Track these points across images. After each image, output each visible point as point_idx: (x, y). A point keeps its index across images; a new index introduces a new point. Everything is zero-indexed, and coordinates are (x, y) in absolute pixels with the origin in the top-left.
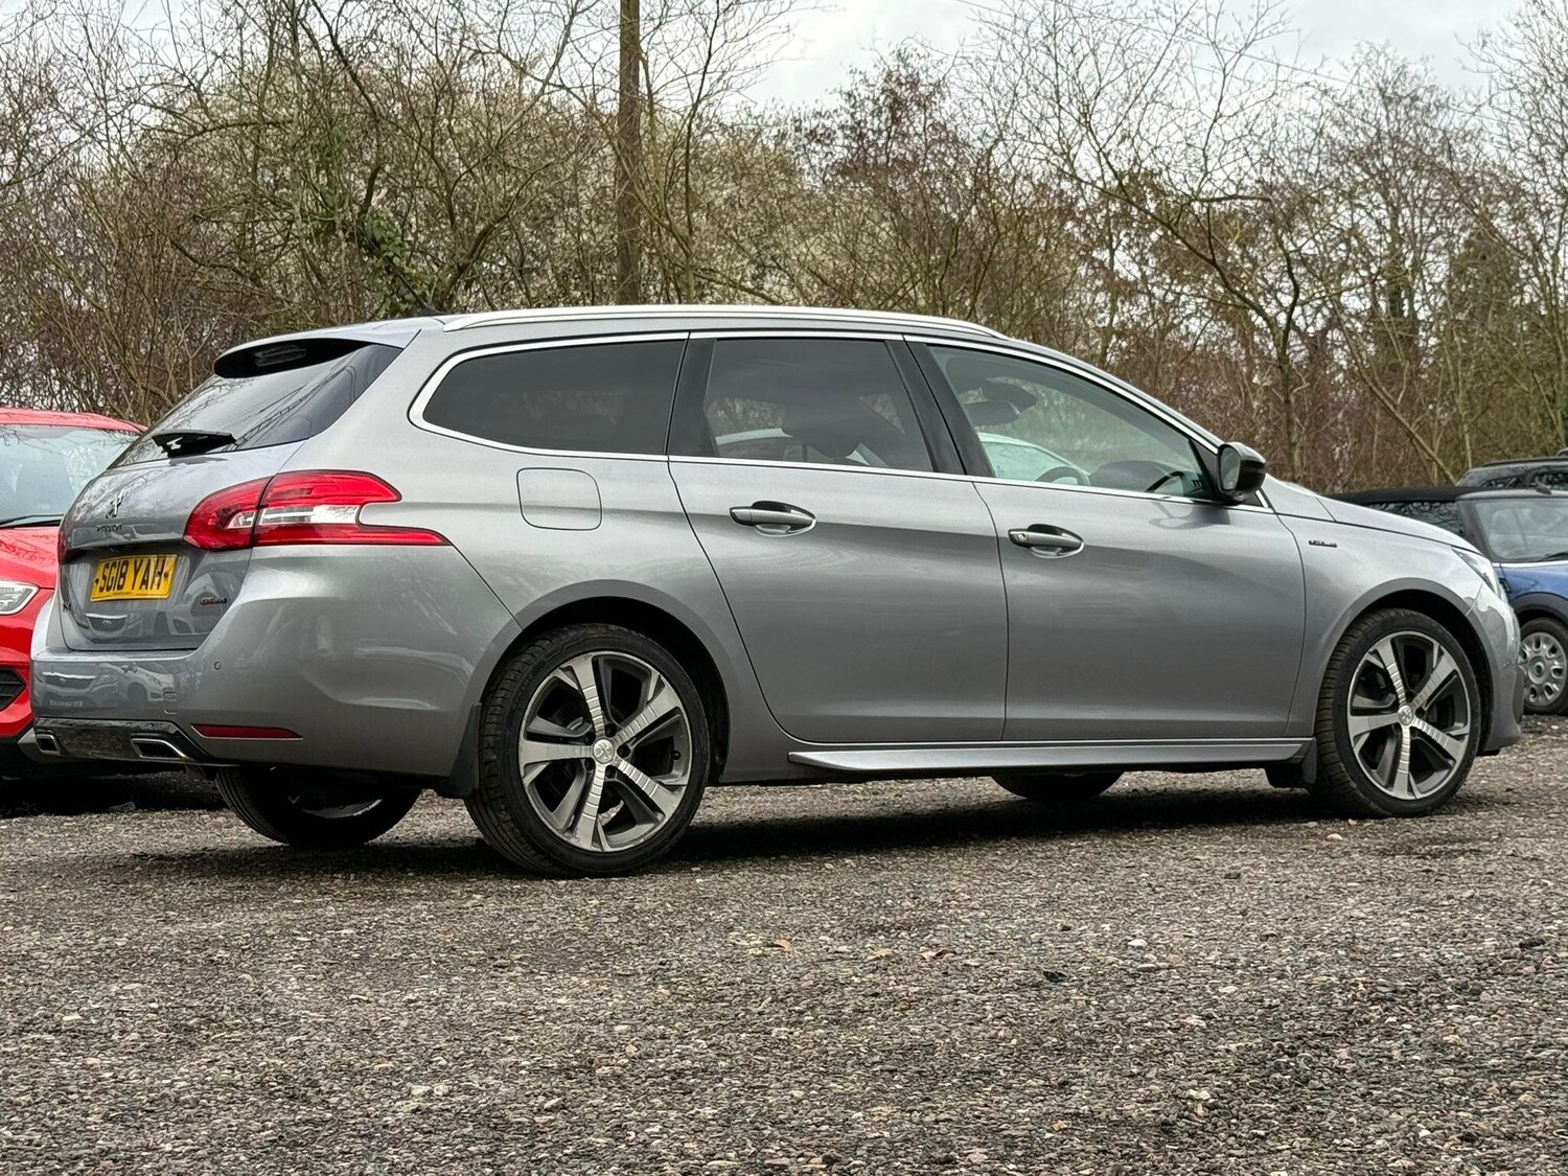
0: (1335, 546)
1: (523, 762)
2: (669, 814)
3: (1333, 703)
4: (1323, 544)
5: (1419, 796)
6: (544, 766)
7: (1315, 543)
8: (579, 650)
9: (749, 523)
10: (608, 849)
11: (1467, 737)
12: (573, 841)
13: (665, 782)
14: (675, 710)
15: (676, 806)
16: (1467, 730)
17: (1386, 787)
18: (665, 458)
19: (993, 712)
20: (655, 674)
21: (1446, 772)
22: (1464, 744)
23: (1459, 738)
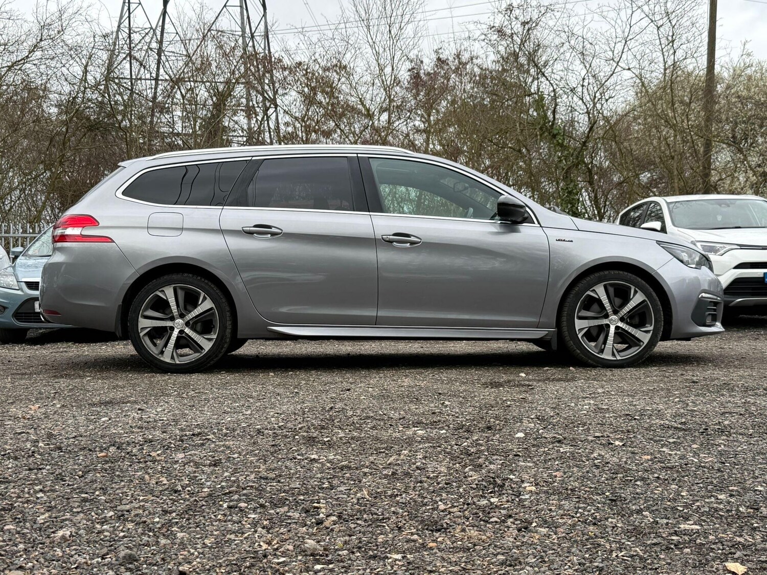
0: (572, 241)
1: (140, 327)
2: (207, 350)
3: (567, 314)
4: (564, 240)
5: (619, 358)
6: (149, 329)
7: (559, 240)
8: (168, 284)
9: (251, 233)
10: (178, 362)
11: (651, 332)
12: (162, 359)
13: (205, 337)
14: (211, 309)
15: (210, 346)
16: (651, 328)
17: (598, 354)
18: (222, 207)
19: (371, 313)
20: (203, 294)
21: (638, 347)
22: (649, 335)
23: (647, 332)
